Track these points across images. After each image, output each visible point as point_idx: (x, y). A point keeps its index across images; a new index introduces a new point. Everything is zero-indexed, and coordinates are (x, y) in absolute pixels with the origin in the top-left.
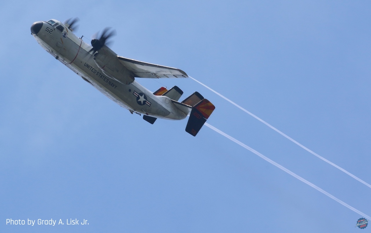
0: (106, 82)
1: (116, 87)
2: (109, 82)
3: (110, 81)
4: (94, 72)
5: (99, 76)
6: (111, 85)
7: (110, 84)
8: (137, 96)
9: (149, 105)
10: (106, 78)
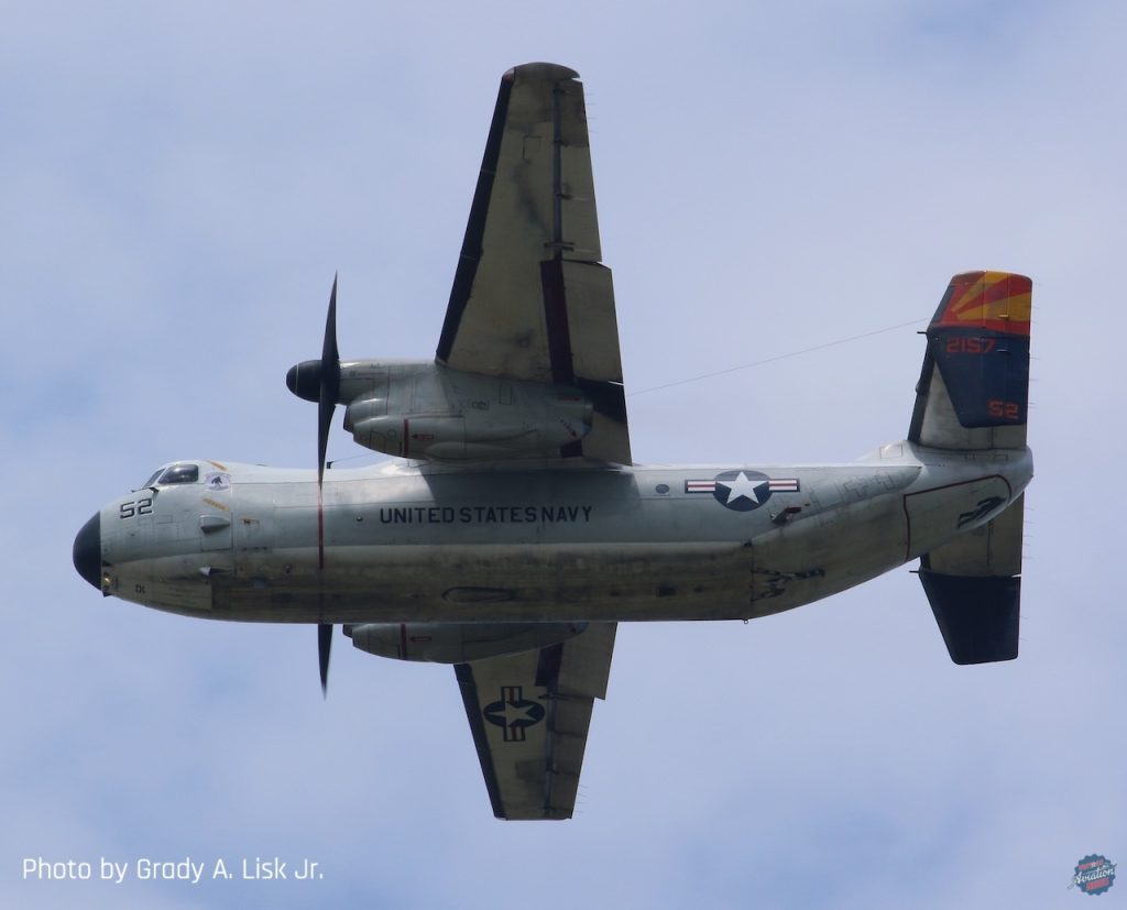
0: (529, 521)
1: (587, 512)
2: (539, 514)
3: (544, 510)
4: (445, 521)
5: (480, 520)
6: (562, 515)
7: (551, 518)
8: (713, 489)
9: (795, 488)
10: (513, 509)
